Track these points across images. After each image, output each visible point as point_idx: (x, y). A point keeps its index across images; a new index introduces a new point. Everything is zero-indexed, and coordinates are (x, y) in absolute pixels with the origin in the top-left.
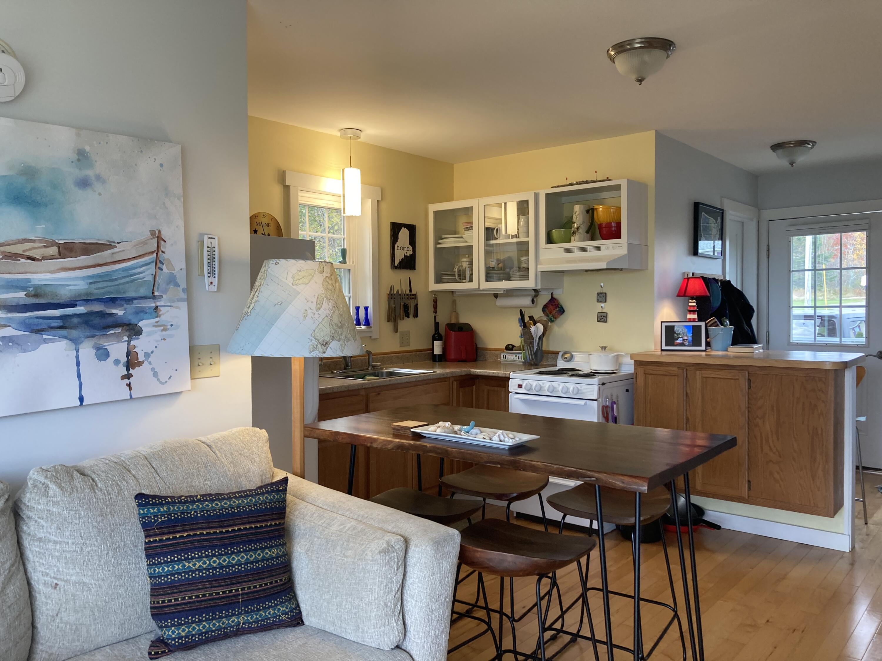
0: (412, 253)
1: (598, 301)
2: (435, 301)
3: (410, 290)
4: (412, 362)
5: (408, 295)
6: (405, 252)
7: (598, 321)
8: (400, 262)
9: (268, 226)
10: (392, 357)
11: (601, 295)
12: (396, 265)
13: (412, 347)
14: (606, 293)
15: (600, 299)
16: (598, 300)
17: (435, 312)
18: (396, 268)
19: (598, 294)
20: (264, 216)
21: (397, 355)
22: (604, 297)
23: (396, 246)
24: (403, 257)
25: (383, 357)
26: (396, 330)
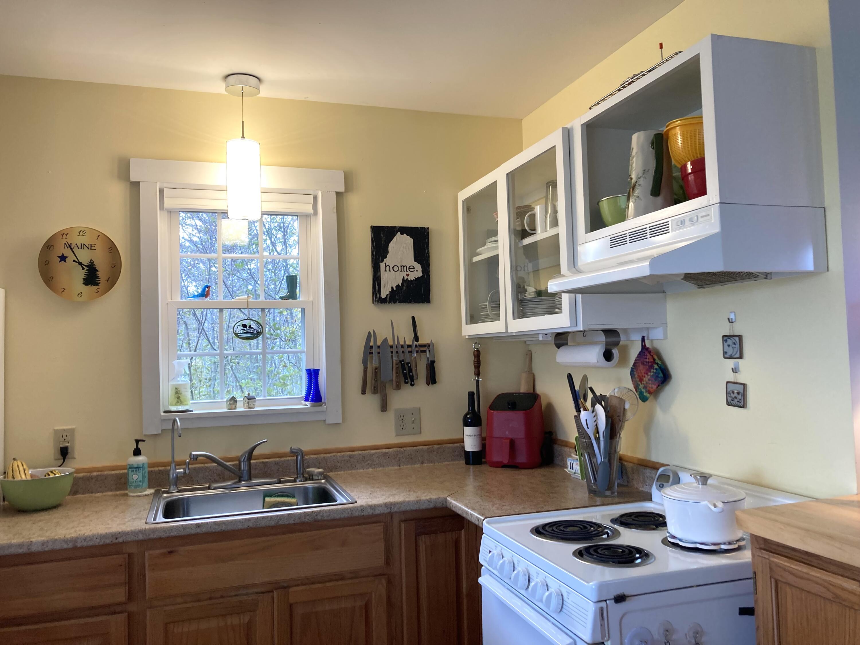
0: (420, 274)
1: (726, 355)
2: (477, 355)
3: (416, 338)
4: (423, 463)
5: (409, 346)
6: (404, 274)
7: (728, 404)
8: (392, 291)
9: (91, 247)
10: (373, 454)
11: (730, 342)
12: (383, 296)
13: (427, 436)
14: (740, 337)
15: (730, 351)
16: (725, 353)
17: (478, 374)
18: (384, 301)
19: (725, 338)
20: (82, 232)
21: (384, 450)
22: (738, 346)
23: (382, 265)
24: (400, 282)
25: (350, 457)
26: (384, 408)
